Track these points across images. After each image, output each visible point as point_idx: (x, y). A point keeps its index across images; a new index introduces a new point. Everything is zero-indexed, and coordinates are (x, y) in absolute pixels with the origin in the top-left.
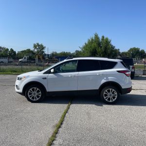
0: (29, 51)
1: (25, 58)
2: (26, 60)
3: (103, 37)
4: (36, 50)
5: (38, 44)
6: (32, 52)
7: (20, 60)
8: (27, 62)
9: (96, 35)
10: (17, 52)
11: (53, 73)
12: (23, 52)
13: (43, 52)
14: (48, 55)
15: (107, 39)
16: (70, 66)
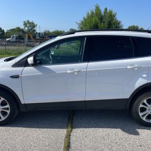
0: (18, 29)
1: (13, 37)
2: (14, 39)
3: (106, 9)
4: (26, 29)
5: (28, 21)
6: (22, 31)
7: (7, 39)
8: (16, 42)
9: (97, 7)
10: (5, 31)
11: (33, 65)
12: (12, 30)
13: (35, 30)
14: (39, 33)
15: (111, 12)
16: (65, 46)
